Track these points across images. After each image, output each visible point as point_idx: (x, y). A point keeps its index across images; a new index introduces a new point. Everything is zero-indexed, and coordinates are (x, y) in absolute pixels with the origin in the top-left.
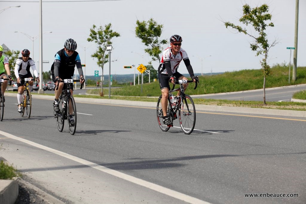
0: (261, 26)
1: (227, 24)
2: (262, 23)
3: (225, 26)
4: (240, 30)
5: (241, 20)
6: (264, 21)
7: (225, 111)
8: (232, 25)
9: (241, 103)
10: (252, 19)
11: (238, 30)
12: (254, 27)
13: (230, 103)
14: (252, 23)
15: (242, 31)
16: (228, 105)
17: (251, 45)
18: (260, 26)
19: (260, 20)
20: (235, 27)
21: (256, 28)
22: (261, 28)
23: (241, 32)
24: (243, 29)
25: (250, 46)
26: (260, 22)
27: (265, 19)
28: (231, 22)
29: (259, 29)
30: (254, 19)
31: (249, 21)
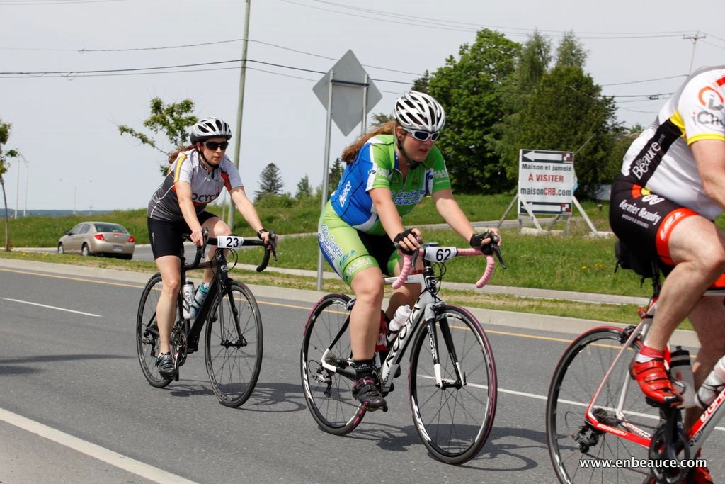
0: (180, 136)
1: (123, 130)
2: (183, 131)
3: (120, 132)
4: (144, 140)
5: (147, 124)
6: (186, 128)
7: (112, 278)
8: (131, 132)
9: (139, 266)
10: (165, 124)
11: (140, 140)
12: (168, 136)
13: (121, 265)
14: (165, 130)
15: (147, 142)
16: (116, 267)
17: (162, 167)
18: (177, 135)
19: (178, 125)
20: (136, 135)
21: (172, 139)
22: (179, 140)
23: (146, 144)
24: (149, 140)
25: (159, 168)
26: (179, 129)
27: (188, 124)
28: (129, 126)
29: (176, 141)
30: (168, 123)
31: (159, 126)
